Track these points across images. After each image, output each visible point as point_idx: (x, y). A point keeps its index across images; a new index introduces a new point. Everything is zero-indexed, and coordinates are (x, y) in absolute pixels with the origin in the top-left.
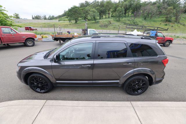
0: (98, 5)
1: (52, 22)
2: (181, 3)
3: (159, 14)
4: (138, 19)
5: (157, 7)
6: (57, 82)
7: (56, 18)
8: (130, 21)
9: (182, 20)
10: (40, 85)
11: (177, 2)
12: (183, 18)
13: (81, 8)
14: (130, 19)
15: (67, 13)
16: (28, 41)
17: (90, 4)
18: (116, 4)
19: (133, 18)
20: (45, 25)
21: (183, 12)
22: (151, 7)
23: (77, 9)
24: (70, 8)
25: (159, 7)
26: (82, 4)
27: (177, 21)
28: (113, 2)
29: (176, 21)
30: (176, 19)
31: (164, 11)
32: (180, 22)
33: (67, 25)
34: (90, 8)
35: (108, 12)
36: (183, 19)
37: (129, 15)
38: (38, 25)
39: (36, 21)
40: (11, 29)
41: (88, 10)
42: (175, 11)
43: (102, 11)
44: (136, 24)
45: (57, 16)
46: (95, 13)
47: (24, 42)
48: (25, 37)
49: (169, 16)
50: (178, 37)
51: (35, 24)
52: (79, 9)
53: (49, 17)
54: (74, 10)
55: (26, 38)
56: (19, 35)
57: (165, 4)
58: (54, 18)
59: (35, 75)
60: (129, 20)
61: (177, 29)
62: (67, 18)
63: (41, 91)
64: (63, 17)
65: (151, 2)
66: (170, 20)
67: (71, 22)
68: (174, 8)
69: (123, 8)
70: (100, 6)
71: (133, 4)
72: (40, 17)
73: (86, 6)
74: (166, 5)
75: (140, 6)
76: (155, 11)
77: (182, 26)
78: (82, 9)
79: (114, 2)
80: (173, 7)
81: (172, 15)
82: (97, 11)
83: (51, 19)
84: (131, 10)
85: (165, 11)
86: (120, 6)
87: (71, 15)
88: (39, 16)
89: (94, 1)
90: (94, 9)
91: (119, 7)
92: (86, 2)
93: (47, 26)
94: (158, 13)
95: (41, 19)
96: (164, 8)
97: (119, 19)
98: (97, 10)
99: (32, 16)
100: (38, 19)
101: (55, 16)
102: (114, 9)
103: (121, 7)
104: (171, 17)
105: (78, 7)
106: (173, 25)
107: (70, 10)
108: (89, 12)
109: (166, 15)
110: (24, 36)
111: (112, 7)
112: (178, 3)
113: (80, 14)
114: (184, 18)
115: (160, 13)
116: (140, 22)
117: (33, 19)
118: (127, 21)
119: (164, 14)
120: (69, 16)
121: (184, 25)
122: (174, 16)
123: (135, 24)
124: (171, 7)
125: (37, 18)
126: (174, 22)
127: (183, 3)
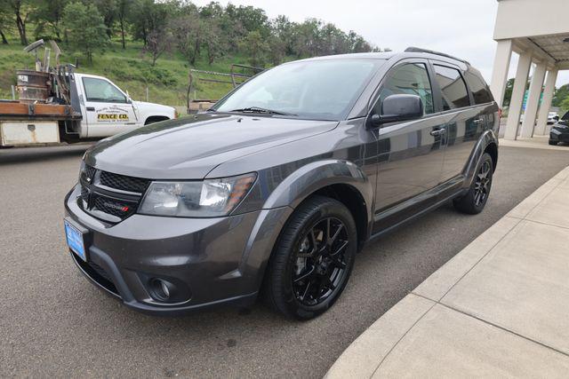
3: (230, 50)
4: (168, 61)
5: (219, 26)
8: (139, 67)
14: (137, 60)
19: (148, 58)
21: (285, 51)
22: (200, 22)
25: (223, 27)
31: (241, 43)
35: (15, 18)
37: (127, 44)
42: (267, 45)
44: (167, 80)
49: (257, 59)
57: (236, 21)
60: (133, 64)
68: (264, 38)
74: (239, 26)
80: (260, 34)
94: (227, 47)
96: (238, 33)
97: (89, 55)
104: (263, 63)
112: (265, 23)
115: (234, 49)
116: (179, 72)
118: (127, 65)
119: (242, 50)
123: (164, 78)
124: (255, 33)
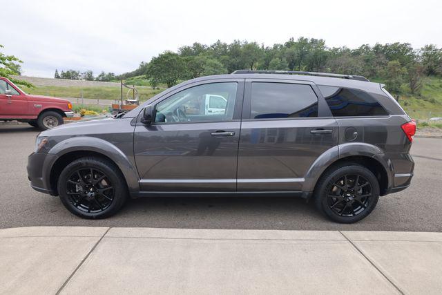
0: (225, 53)
1: (108, 87)
2: (416, 54)
5: (364, 60)
6: (142, 181)
7: (119, 78)
9: (426, 90)
10: (89, 194)
11: (406, 53)
12: (427, 85)
13: (183, 58)
15: (148, 67)
16: (47, 118)
17: (205, 51)
18: (268, 51)
20: (87, 92)
21: (424, 73)
22: (351, 59)
23: (174, 58)
24: (157, 56)
25: (367, 61)
26: (185, 49)
27: (414, 91)
28: (261, 47)
29: (412, 93)
30: (412, 87)
31: (379, 69)
32: (422, 95)
33: (147, 95)
34: (205, 57)
36: (428, 88)
38: (69, 93)
39: (67, 83)
40: (8, 83)
41: (202, 62)
42: (405, 70)
43: (234, 65)
45: (122, 74)
46: (217, 68)
47: (36, 117)
48: (41, 107)
49: (393, 81)
50: (425, 125)
51: (62, 89)
52: (178, 58)
53: (100, 76)
54: (167, 61)
55: (41, 110)
56: (26, 99)
57: (381, 55)
58: (113, 79)
59: (82, 161)
61: (419, 110)
62: (148, 78)
63: (89, 212)
64: (137, 77)
65: (348, 50)
66: (399, 90)
67: (158, 89)
68: (403, 65)
69: (284, 59)
70: (229, 54)
71: (307, 53)
72: (77, 74)
73: (197, 54)
74: (382, 58)
75: (325, 57)
76: (361, 68)
77: (427, 104)
78: (187, 60)
79: (263, 47)
80: (400, 62)
81: (400, 78)
82: (222, 66)
83: (105, 80)
84: (304, 65)
85: (383, 70)
86: (277, 55)
87: (159, 71)
88: (73, 72)
89: (215, 44)
90: (215, 61)
91: (275, 58)
92: (197, 45)
93: (92, 95)
95: (78, 79)
96: (380, 63)
98: (223, 62)
99: (57, 71)
100: (70, 78)
101: (117, 74)
102: (264, 63)
103: (280, 58)
104: (398, 83)
105: (177, 55)
106: (408, 101)
107: (156, 61)
108: (204, 67)
109: (387, 78)
110: (39, 104)
111: (260, 57)
112: (408, 54)
113: (181, 70)
114: (430, 86)
117: (57, 77)
119: (381, 75)
120: (152, 73)
121: (433, 101)
122: (406, 82)
124: (395, 62)
125: (69, 76)
126: (407, 94)
127: (420, 55)
